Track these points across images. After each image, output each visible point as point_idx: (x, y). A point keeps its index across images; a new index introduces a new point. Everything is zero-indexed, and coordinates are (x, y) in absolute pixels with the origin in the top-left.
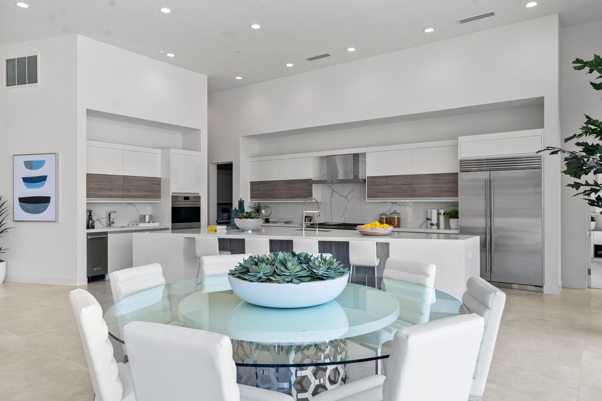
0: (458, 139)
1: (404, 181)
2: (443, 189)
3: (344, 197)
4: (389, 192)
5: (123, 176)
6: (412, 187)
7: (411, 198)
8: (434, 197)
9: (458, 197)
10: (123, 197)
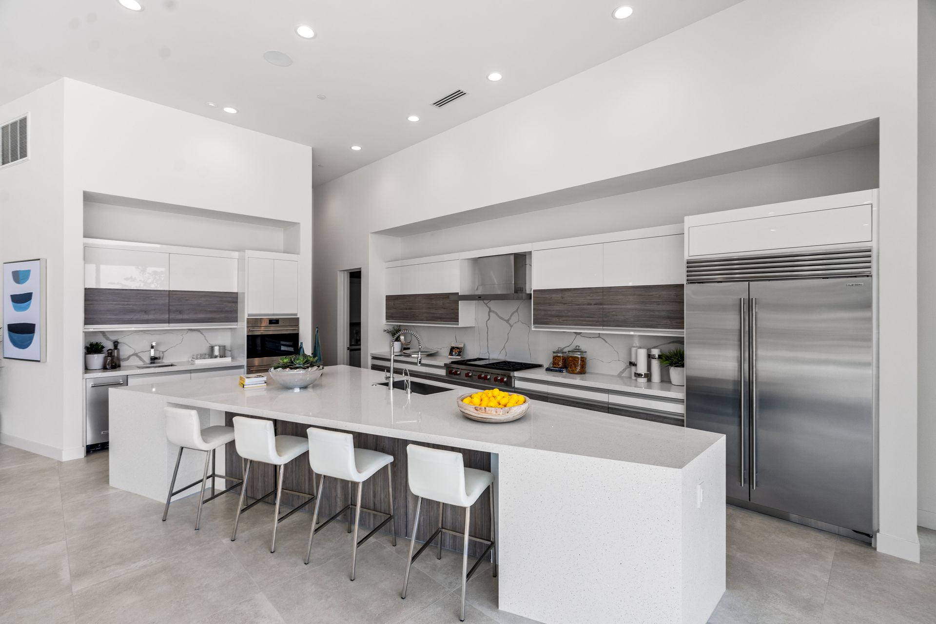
0: (683, 222)
1: (589, 298)
2: (657, 313)
3: (505, 321)
4: (566, 316)
5: (169, 291)
6: (603, 308)
7: (601, 328)
8: (641, 327)
9: (683, 329)
10: (169, 321)
